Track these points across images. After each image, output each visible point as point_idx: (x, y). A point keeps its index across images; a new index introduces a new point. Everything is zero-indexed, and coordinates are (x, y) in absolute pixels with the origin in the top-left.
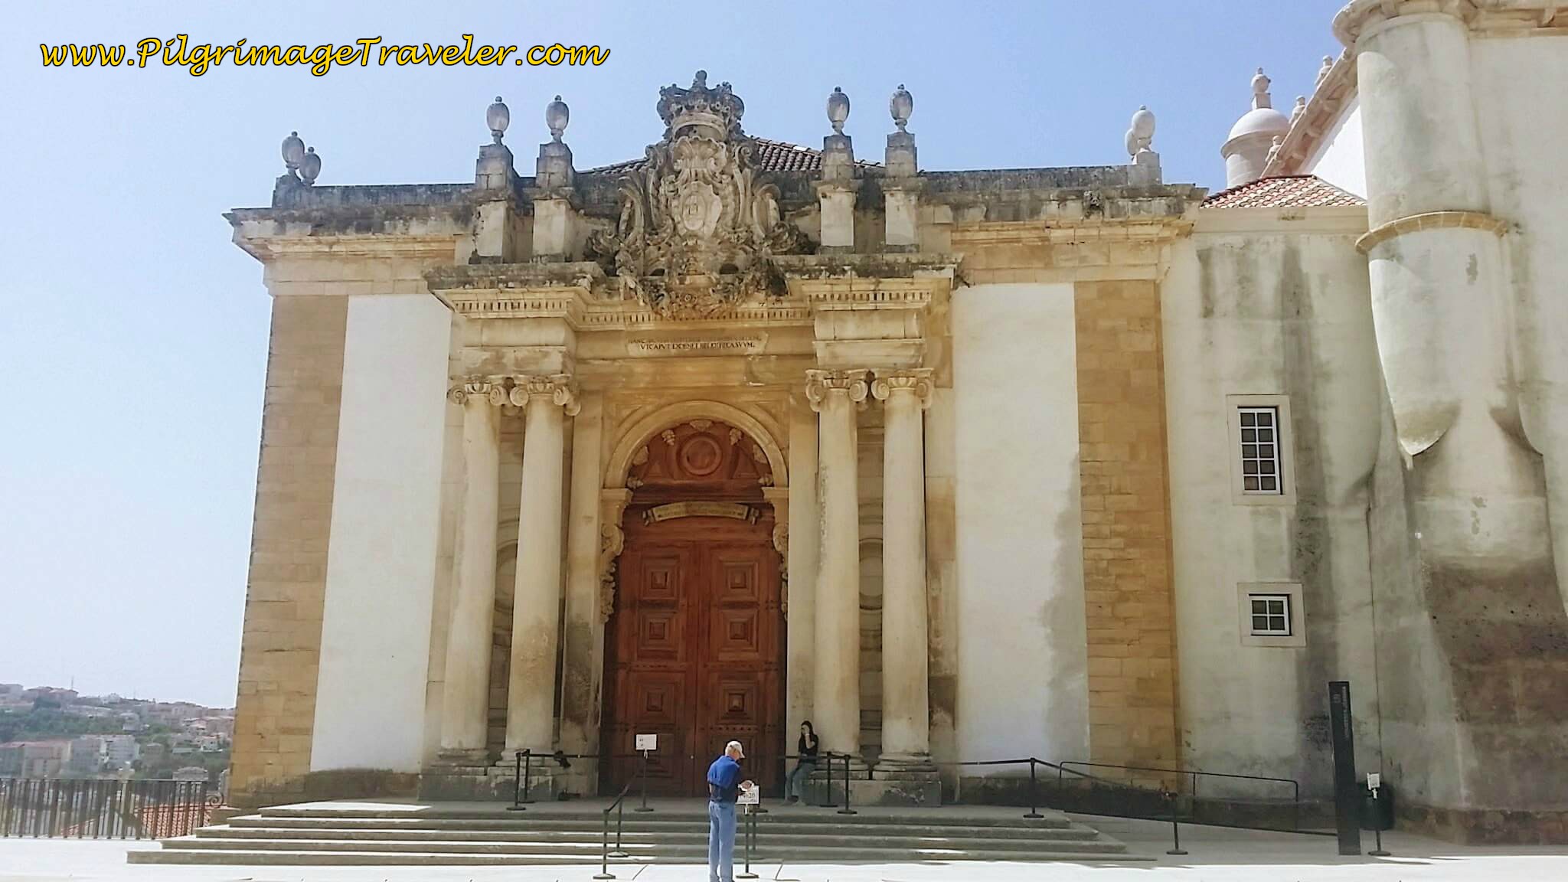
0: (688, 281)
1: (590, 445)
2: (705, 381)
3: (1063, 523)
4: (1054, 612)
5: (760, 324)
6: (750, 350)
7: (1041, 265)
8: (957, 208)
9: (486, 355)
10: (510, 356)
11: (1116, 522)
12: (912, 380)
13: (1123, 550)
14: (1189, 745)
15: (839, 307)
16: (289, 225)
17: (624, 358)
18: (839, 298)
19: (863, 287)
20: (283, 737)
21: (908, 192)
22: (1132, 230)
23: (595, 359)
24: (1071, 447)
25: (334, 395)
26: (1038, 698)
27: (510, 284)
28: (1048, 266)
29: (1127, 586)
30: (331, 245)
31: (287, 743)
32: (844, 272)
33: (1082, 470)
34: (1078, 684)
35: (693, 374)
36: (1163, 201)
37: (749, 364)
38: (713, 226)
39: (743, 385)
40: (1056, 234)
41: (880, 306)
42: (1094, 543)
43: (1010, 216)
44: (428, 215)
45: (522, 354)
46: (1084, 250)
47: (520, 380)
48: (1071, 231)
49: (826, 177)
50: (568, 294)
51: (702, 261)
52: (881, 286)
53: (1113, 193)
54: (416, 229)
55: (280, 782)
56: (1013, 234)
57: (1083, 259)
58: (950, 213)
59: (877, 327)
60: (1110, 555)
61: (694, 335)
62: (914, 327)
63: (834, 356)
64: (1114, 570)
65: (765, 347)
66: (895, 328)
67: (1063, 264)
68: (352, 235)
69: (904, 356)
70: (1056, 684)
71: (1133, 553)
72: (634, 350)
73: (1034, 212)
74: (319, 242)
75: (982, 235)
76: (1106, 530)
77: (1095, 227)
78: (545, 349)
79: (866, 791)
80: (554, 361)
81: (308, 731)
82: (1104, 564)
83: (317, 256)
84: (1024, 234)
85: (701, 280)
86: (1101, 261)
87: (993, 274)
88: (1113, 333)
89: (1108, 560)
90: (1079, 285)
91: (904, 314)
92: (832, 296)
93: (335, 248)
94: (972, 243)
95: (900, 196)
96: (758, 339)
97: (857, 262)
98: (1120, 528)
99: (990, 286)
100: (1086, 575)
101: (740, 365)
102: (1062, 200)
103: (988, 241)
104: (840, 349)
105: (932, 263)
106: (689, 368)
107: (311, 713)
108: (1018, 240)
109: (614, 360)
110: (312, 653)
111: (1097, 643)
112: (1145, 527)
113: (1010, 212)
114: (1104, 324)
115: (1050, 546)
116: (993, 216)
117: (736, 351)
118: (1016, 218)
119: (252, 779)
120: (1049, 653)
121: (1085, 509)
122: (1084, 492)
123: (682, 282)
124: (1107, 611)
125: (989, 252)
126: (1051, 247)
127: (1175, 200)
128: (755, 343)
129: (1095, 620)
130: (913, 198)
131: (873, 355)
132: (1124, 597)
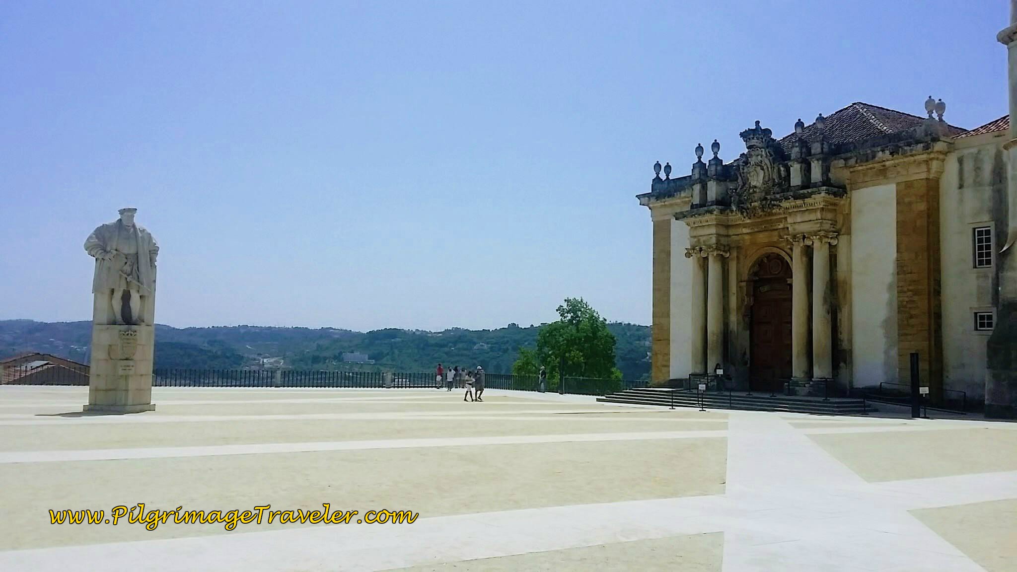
0: (753, 204)
1: (733, 267)
2: (766, 240)
3: (890, 287)
4: (887, 323)
5: (781, 216)
6: (780, 227)
7: (883, 177)
8: (846, 159)
9: (696, 240)
10: (702, 239)
11: (909, 285)
12: (818, 237)
13: (911, 297)
14: (947, 377)
15: (795, 210)
16: (651, 198)
17: (741, 234)
18: (793, 207)
19: (800, 202)
20: (663, 368)
21: (818, 160)
22: (916, 158)
23: (733, 235)
24: (894, 255)
25: (669, 254)
26: (880, 358)
27: (696, 216)
28: (885, 177)
29: (913, 312)
30: (664, 202)
31: (664, 370)
32: (790, 199)
33: (897, 264)
34: (894, 352)
35: (762, 238)
36: (922, 145)
37: (779, 233)
38: (761, 182)
39: (778, 240)
40: (887, 163)
41: (808, 208)
42: (901, 295)
43: (865, 161)
44: (685, 189)
45: (704, 238)
46: (899, 168)
47: (704, 247)
48: (893, 162)
49: (792, 159)
50: (713, 217)
51: (756, 196)
52: (805, 201)
53: (902, 145)
54: (683, 195)
55: (663, 382)
56: (871, 166)
57: (899, 172)
58: (844, 162)
59: (807, 217)
60: (907, 299)
61: (761, 223)
62: (819, 215)
63: (794, 229)
64: (909, 306)
65: (784, 225)
66: (812, 217)
67: (890, 176)
68: (667, 199)
69: (816, 227)
70: (886, 352)
71: (916, 298)
72: (745, 231)
73: (874, 157)
74: (661, 202)
75: (860, 168)
76: (905, 289)
77: (899, 159)
78: (711, 236)
79: (803, 391)
80: (713, 240)
81: (669, 366)
82: (905, 303)
83: (662, 206)
84: (875, 165)
85: (756, 204)
86: (905, 173)
87: (865, 184)
88: (910, 203)
89: (907, 302)
90: (898, 184)
91: (815, 210)
92: (791, 207)
93: (666, 203)
94: (858, 171)
95: (816, 162)
96: (781, 222)
97: (792, 194)
98: (911, 288)
99: (865, 189)
100: (899, 308)
101: (776, 233)
102: (883, 151)
103: (863, 170)
104: (796, 226)
105: (816, 192)
106: (761, 235)
107: (669, 360)
108: (874, 168)
109: (738, 235)
110: (668, 340)
111: (902, 335)
112: (920, 287)
113: (865, 158)
114: (907, 200)
115: (885, 296)
116: (858, 161)
117: (775, 228)
118: (867, 161)
119: (657, 381)
120: (884, 340)
121: (899, 281)
122: (898, 274)
123: (751, 205)
124: (905, 322)
125: (865, 175)
126: (887, 169)
127: (926, 144)
128: (781, 224)
129: (900, 327)
130: (820, 162)
131: (805, 228)
132: (911, 317)
